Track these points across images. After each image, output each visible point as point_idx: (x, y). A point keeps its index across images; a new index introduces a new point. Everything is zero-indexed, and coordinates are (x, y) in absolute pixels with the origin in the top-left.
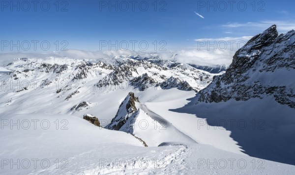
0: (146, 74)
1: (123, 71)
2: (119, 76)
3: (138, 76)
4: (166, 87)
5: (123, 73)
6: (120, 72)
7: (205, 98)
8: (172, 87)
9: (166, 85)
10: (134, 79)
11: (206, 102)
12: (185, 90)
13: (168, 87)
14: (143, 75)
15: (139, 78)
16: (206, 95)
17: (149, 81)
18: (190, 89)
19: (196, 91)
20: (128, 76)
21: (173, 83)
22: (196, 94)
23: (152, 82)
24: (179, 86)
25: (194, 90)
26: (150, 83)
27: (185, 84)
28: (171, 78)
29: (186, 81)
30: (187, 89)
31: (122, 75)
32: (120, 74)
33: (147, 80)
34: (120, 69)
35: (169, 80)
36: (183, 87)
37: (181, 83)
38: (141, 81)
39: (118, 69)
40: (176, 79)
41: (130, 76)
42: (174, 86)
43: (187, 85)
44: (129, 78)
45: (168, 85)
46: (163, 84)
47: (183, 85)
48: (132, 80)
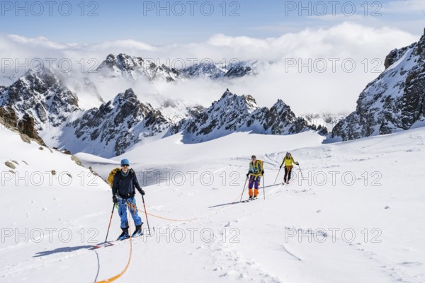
0: (129, 94)
1: (42, 90)
3: (97, 105)
4: (206, 131)
5: (40, 98)
6: (27, 95)
7: (376, 116)
8: (231, 128)
9: (208, 122)
10: (85, 117)
11: (384, 130)
12: (280, 133)
13: (215, 130)
14: (119, 99)
15: (105, 109)
16: (379, 104)
17: (140, 118)
19: (323, 131)
20: (61, 111)
21: (235, 116)
22: (325, 142)
23: (153, 119)
24: (257, 123)
25: (313, 128)
26: (147, 124)
27: (279, 110)
28: (224, 96)
29: (279, 101)
30: (286, 129)
31: (38, 106)
32: (28, 102)
33: (135, 116)
34: (27, 84)
35: (216, 107)
36: (271, 124)
37: (264, 110)
38: (112, 119)
39: (18, 84)
40: (243, 98)
41: (70, 107)
42: (238, 124)
43: (285, 114)
44: (66, 114)
45: (213, 124)
46: (197, 124)
47: (272, 115)
48: (77, 122)
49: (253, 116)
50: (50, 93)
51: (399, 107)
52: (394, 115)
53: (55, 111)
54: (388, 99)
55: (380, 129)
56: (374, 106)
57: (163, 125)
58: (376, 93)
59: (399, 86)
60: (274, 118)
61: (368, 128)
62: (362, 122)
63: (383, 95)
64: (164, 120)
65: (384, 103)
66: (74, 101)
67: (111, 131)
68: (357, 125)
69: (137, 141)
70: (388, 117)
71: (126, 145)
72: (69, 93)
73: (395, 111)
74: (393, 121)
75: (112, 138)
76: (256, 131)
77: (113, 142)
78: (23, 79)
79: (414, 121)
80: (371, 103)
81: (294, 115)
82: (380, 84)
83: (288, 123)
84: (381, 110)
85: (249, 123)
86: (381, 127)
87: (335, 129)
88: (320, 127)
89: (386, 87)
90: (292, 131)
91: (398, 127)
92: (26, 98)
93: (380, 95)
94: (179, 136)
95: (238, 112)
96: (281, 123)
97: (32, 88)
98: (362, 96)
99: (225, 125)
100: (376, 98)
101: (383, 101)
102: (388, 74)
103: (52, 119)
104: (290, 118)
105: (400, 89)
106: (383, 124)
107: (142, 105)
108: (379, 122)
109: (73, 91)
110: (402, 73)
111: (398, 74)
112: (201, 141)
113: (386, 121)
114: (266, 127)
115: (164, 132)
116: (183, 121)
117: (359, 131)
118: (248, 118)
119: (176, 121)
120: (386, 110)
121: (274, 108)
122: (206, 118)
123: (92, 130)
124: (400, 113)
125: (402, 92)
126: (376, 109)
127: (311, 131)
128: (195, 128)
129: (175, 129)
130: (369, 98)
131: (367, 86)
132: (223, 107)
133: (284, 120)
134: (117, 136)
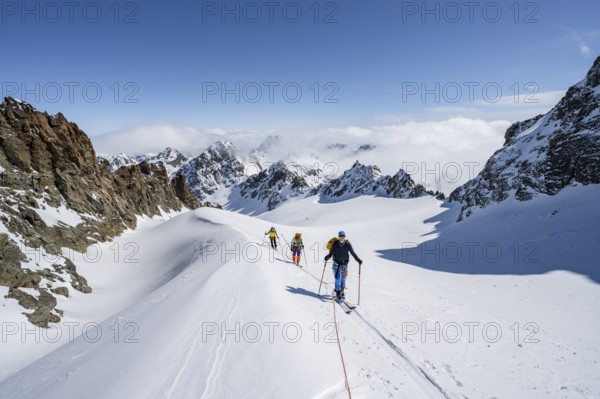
1: (219, 160)
2: (205, 174)
4: (339, 194)
5: (217, 166)
6: (208, 164)
7: (510, 181)
8: (359, 192)
9: (341, 187)
10: (248, 181)
11: (522, 195)
12: (401, 197)
13: (346, 193)
14: (272, 168)
15: (262, 175)
16: (512, 169)
17: (288, 183)
18: (419, 191)
19: (441, 197)
20: (231, 176)
21: (362, 182)
22: (442, 206)
23: (298, 183)
24: (381, 188)
25: (431, 193)
26: (293, 187)
27: (400, 178)
28: (354, 166)
29: (401, 171)
30: (407, 193)
31: (215, 172)
32: (209, 169)
33: (284, 180)
34: (209, 156)
35: (348, 174)
36: (393, 189)
37: (387, 178)
38: (267, 183)
39: (202, 156)
40: (370, 168)
41: (238, 173)
42: (365, 189)
43: (406, 181)
44: (234, 179)
45: (345, 188)
46: (332, 188)
47: (394, 182)
48: (242, 184)
49: (378, 183)
50: (225, 163)
51: (541, 171)
52: (534, 180)
53: (227, 176)
54: (525, 164)
55: (517, 194)
56: (507, 171)
57: (305, 188)
58: (509, 158)
59: (537, 152)
60: (396, 184)
61: (501, 194)
62: (491, 188)
63: (517, 161)
64: (306, 184)
65: (519, 168)
66: (241, 169)
67: (266, 192)
68: (486, 190)
69: (284, 200)
70: (527, 182)
71: (276, 203)
72: (238, 163)
73: (535, 176)
74: (534, 186)
75: (266, 197)
76: (380, 195)
77: (267, 200)
78: (206, 152)
79: (563, 185)
80: (503, 168)
81: (413, 182)
82: (513, 150)
83: (408, 189)
84: (516, 175)
85: (374, 188)
86: (518, 192)
87: (452, 195)
88: (437, 193)
89: (520, 153)
90: (412, 196)
91: (541, 192)
92: (207, 166)
93: (513, 161)
94: (317, 198)
95: (365, 179)
96: (402, 189)
97: (212, 159)
98: (490, 162)
99: (355, 189)
100: (509, 163)
101: (517, 166)
102: (522, 140)
103: (225, 182)
104: (410, 185)
105: (539, 153)
106: (520, 189)
107: (290, 173)
108: (514, 187)
109: (241, 161)
110: (539, 139)
111: (534, 140)
112: (335, 202)
113: (523, 186)
114: (388, 192)
115: (306, 194)
116: (321, 186)
117: (489, 196)
118: (374, 184)
119: (316, 186)
120: (523, 175)
121: (396, 176)
122: (339, 183)
123: (252, 190)
124: (542, 178)
125: (543, 156)
126: (509, 174)
127: (429, 196)
128: (330, 191)
129: (314, 192)
130: (501, 164)
131: (496, 153)
132: (353, 174)
133: (405, 186)
134: (270, 196)
